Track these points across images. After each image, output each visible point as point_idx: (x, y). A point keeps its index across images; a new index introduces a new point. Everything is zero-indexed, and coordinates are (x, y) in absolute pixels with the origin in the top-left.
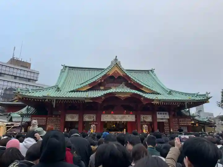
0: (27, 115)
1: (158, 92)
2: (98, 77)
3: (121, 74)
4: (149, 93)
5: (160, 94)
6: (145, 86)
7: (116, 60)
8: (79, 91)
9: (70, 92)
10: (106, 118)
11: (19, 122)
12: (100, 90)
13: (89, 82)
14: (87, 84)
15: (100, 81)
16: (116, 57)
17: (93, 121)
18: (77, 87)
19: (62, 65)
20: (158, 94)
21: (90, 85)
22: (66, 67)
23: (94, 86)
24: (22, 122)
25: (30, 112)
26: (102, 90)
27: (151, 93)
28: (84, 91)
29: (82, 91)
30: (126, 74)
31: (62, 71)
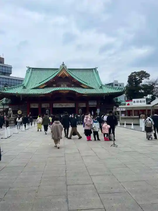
0: (6, 104)
1: (92, 87)
2: (51, 78)
3: (67, 75)
4: (86, 88)
5: (94, 89)
6: (83, 83)
7: (63, 64)
8: (38, 88)
9: (32, 89)
10: (56, 105)
11: (2, 109)
12: (53, 87)
13: (45, 82)
14: (43, 83)
15: (52, 81)
16: (63, 62)
17: (48, 108)
18: (37, 86)
19: (27, 67)
20: (92, 88)
21: (45, 84)
22: (30, 68)
23: (49, 85)
24: (3, 108)
25: (8, 102)
26: (54, 87)
27: (88, 88)
28: (41, 88)
29: (40, 88)
30: (70, 75)
31: (27, 72)
